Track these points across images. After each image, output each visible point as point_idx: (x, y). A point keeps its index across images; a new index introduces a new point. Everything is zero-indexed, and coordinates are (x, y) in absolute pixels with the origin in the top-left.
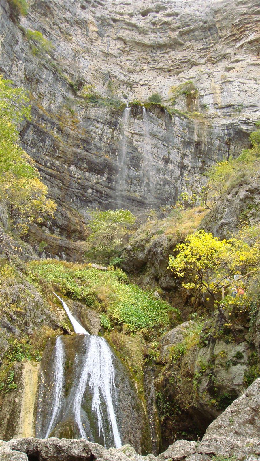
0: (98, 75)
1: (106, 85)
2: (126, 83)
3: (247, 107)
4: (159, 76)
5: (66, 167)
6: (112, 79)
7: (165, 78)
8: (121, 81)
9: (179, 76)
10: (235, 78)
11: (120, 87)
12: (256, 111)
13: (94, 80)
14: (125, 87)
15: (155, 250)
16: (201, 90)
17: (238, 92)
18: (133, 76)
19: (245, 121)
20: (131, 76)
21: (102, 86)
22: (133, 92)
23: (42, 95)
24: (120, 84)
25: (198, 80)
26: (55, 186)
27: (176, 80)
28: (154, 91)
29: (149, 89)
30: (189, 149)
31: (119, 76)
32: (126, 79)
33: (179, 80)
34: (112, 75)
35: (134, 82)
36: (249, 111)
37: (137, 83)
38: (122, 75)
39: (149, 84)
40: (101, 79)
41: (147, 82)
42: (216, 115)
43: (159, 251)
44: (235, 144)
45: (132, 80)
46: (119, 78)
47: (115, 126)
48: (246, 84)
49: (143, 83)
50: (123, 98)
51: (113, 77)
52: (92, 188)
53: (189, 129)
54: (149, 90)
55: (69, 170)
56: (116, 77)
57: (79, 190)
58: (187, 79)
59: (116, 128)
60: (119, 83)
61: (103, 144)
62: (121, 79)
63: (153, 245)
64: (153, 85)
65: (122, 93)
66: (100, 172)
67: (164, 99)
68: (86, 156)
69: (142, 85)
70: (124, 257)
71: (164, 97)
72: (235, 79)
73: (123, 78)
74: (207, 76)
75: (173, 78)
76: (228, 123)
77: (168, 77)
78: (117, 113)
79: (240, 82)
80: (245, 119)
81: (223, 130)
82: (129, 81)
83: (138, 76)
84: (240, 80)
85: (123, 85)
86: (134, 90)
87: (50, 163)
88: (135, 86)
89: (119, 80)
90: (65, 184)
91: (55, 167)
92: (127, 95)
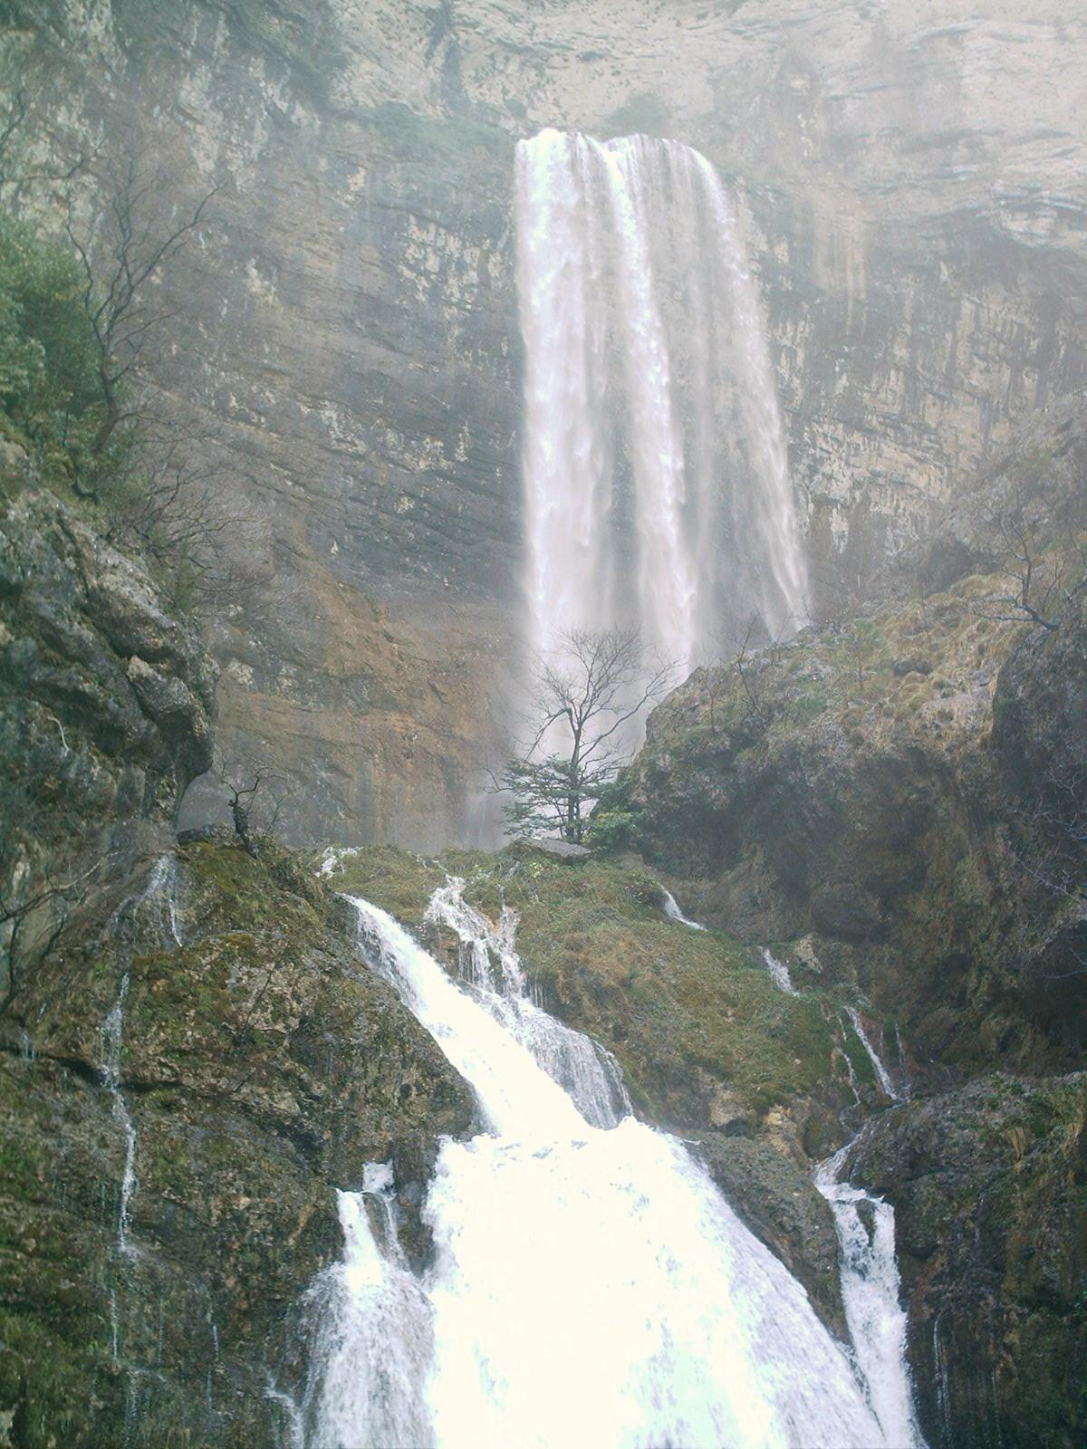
0: (403, 18)
1: (439, 61)
2: (519, 51)
3: (1023, 140)
4: (652, 16)
5: (305, 410)
6: (462, 35)
7: (678, 25)
8: (500, 41)
9: (738, 15)
10: (974, 17)
11: (494, 66)
12: (1063, 154)
13: (389, 38)
14: (513, 67)
15: (792, 777)
16: (834, 74)
17: (987, 79)
18: (549, 20)
19: (1019, 198)
20: (538, 20)
21: (422, 64)
22: (549, 87)
23: (189, 117)
24: (492, 57)
25: (818, 33)
26: (264, 490)
27: (728, 35)
28: (635, 83)
29: (616, 73)
30: (796, 324)
31: (487, 23)
32: (516, 33)
33: (739, 33)
34: (460, 16)
35: (551, 46)
36: (1031, 155)
37: (563, 47)
38: (500, 17)
39: (615, 53)
40: (414, 36)
41: (604, 45)
42: (901, 175)
43: (812, 782)
44: (980, 298)
45: (542, 38)
46: (487, 31)
47: (491, 235)
48: (1020, 41)
49: (589, 48)
50: (508, 113)
51: (465, 24)
52: (411, 496)
53: (790, 243)
54: (615, 80)
55: (315, 422)
56: (474, 25)
57: (363, 503)
58: (774, 29)
59: (494, 245)
60: (488, 52)
61: (449, 313)
62: (499, 34)
63: (781, 757)
64: (631, 58)
65: (505, 92)
66: (443, 427)
67: (681, 114)
68: (381, 363)
69: (588, 57)
70: (643, 799)
71: (679, 108)
72: (970, 24)
73: (504, 29)
74: (857, 16)
75: (713, 24)
76: (951, 209)
77: (691, 22)
78: (495, 180)
79: (995, 36)
80: (1018, 193)
81: (929, 239)
82: (529, 43)
83: (566, 18)
84: (994, 25)
85: (507, 59)
86: (550, 80)
87: (240, 400)
88: (557, 61)
89: (490, 36)
90: (303, 479)
91: (260, 414)
92: (525, 102)
